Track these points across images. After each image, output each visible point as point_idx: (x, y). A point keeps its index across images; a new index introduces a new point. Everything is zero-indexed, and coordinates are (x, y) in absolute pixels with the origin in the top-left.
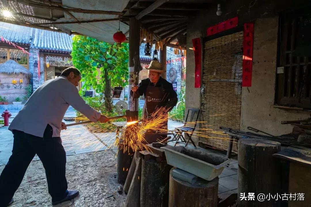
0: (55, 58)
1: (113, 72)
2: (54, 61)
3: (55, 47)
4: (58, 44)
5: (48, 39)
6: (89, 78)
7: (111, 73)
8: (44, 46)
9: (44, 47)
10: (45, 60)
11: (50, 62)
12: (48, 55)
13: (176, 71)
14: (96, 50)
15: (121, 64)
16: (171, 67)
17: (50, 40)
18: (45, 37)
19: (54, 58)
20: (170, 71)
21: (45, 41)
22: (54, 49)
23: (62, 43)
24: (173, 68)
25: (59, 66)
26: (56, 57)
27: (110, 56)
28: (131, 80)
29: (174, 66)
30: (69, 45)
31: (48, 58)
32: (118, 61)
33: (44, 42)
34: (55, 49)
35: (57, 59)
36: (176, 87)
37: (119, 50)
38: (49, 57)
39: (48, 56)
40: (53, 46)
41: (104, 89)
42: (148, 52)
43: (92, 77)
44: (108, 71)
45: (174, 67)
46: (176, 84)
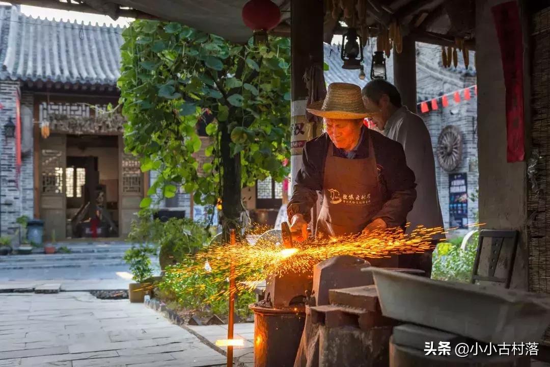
0: (69, 107)
1: (246, 133)
2: (64, 118)
3: (66, 73)
4: (77, 65)
5: (47, 49)
6: (172, 157)
7: (242, 137)
8: (35, 72)
9: (35, 75)
10: (36, 115)
11: (51, 119)
12: (45, 99)
13: (463, 136)
14: (192, 65)
15: (273, 106)
16: (445, 125)
17: (51, 54)
18: (39, 46)
19: (65, 108)
20: (441, 138)
21: (39, 58)
22: (64, 80)
23: (89, 59)
24: (450, 127)
25: (79, 132)
26: (71, 105)
27: (238, 83)
28: (298, 142)
29: (452, 121)
30: (110, 65)
31: (47, 109)
32: (262, 97)
33: (35, 60)
34: (68, 78)
35: (74, 111)
36: (465, 190)
37: (264, 62)
38: (49, 107)
39: (47, 101)
40: (62, 71)
41: (219, 192)
42: (352, 56)
43: (183, 153)
44: (231, 130)
45: (454, 124)
46: (463, 182)
